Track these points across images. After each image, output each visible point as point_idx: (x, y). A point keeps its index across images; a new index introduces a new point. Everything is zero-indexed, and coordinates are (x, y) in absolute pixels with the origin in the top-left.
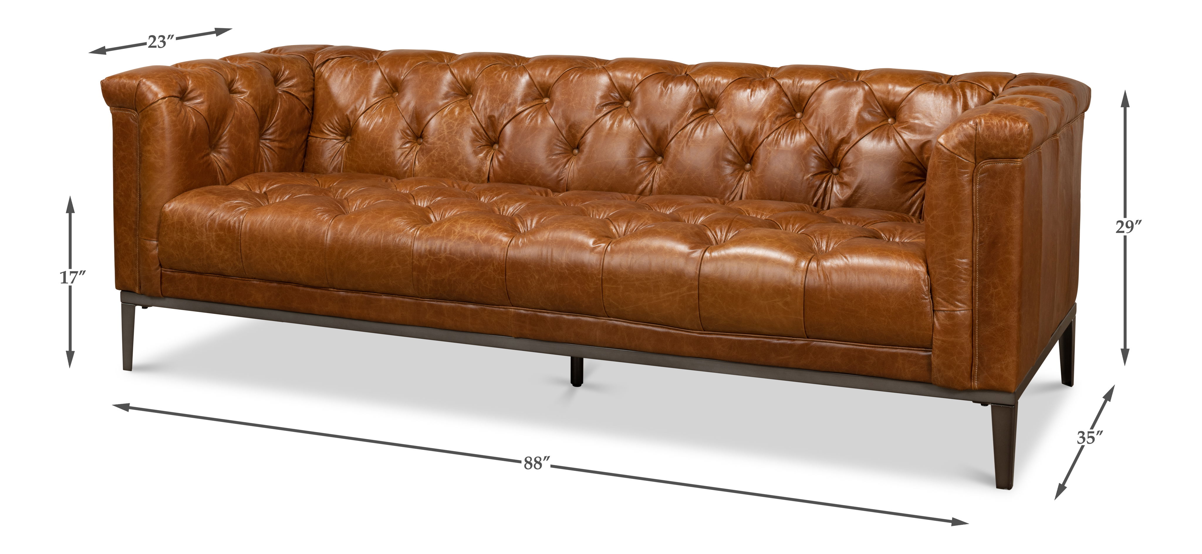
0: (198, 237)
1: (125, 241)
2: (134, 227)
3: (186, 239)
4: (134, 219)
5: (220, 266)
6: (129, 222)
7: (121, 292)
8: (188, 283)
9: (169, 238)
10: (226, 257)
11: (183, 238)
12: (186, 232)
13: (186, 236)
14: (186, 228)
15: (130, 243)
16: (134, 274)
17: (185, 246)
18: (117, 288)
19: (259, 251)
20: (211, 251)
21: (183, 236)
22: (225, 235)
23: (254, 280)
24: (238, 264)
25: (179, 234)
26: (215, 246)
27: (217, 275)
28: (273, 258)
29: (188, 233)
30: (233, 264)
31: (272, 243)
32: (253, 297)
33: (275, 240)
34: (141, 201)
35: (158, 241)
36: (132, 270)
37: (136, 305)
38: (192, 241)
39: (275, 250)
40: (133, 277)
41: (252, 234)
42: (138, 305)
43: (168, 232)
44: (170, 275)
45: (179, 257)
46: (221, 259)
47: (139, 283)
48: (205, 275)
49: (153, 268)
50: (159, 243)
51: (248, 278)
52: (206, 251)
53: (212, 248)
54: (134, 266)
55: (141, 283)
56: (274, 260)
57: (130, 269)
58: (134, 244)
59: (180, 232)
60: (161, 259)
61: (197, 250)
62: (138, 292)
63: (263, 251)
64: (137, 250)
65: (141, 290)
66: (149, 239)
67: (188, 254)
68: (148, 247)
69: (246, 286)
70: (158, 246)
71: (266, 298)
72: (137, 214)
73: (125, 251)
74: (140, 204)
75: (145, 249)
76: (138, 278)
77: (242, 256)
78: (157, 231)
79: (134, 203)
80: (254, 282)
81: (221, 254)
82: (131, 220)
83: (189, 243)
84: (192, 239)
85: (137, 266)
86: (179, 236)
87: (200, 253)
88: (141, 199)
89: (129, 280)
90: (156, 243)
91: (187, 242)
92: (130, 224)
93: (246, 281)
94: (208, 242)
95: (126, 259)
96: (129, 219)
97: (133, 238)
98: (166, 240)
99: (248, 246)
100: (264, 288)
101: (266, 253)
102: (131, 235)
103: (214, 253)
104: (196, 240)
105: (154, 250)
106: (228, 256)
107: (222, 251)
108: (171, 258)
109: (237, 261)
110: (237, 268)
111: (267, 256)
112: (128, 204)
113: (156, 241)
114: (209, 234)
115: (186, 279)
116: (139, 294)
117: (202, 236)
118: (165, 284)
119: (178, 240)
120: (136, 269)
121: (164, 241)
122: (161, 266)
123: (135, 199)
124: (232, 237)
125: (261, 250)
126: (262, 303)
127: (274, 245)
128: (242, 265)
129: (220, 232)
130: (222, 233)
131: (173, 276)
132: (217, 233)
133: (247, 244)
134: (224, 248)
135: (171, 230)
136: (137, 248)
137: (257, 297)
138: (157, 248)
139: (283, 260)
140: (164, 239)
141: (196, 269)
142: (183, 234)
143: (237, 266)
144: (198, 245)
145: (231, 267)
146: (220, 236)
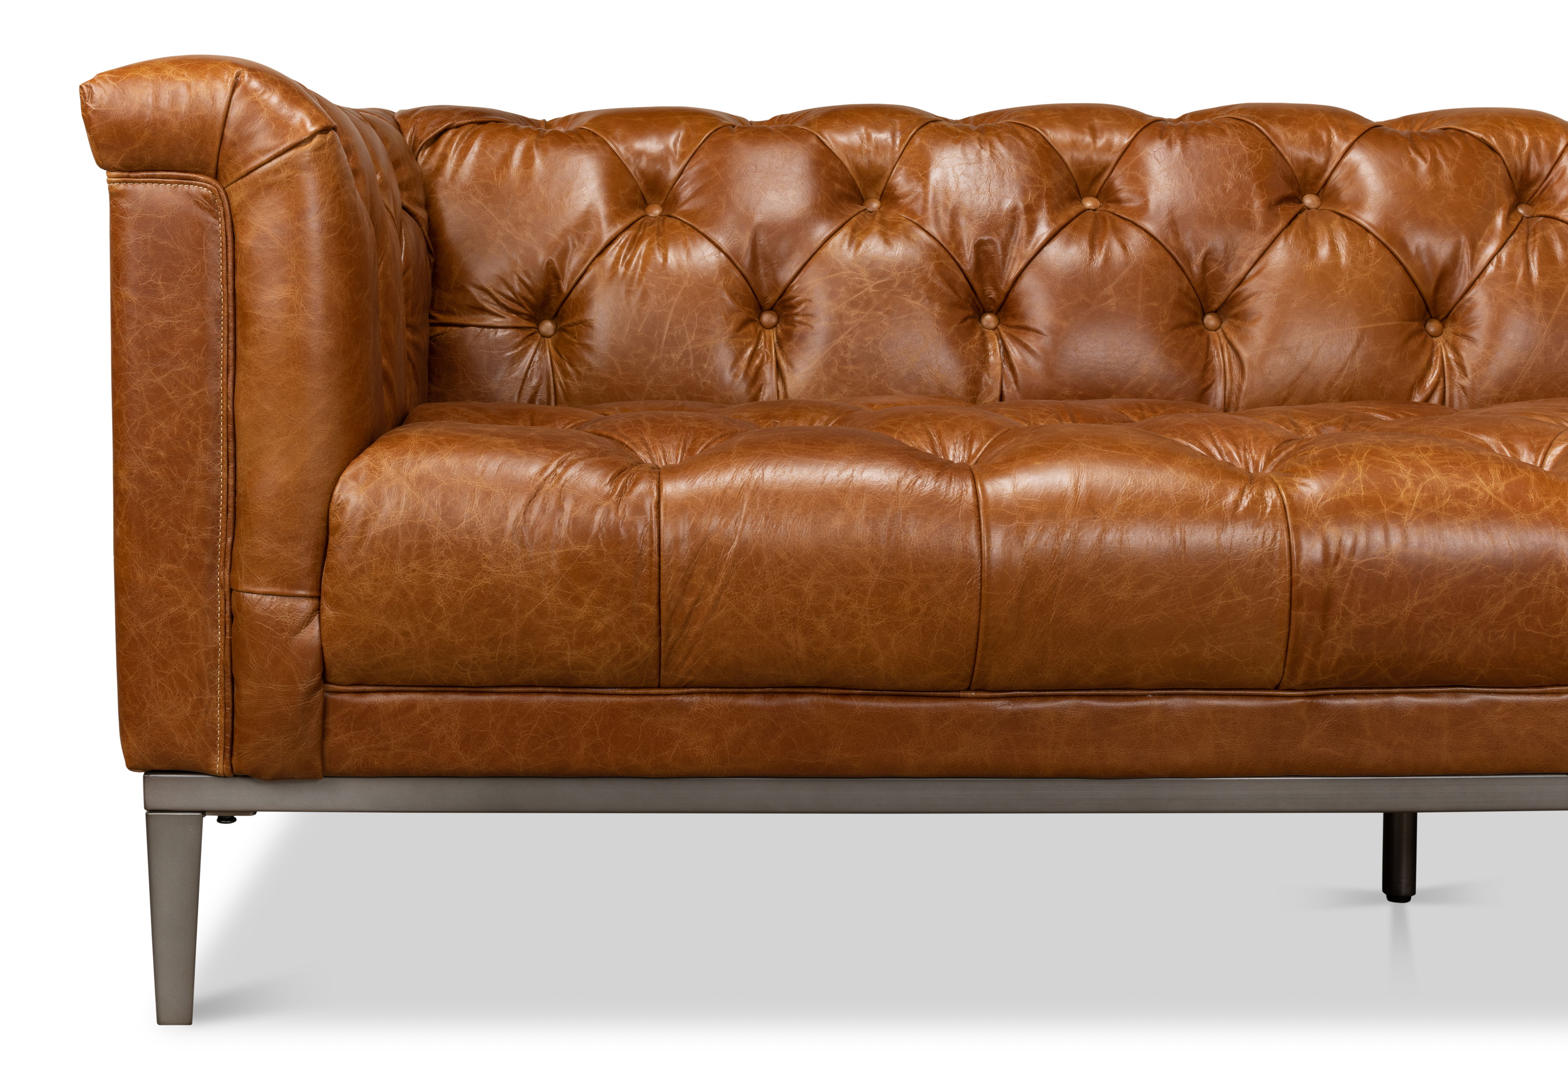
0: (491, 569)
1: (173, 610)
2: (207, 560)
3: (442, 581)
4: (206, 535)
5: (571, 656)
6: (187, 546)
7: (144, 778)
8: (425, 724)
9: (376, 580)
10: (599, 626)
11: (430, 577)
12: (442, 558)
13: (444, 571)
14: (441, 543)
15: (192, 614)
16: (207, 712)
17: (440, 602)
18: (132, 766)
19: (729, 596)
20: (541, 612)
21: (432, 569)
22: (600, 554)
23: (681, 691)
24: (641, 643)
25: (413, 565)
26: (557, 592)
27: (541, 689)
28: (782, 614)
29: (449, 560)
30: (619, 645)
31: (779, 565)
32: (677, 745)
33: (789, 554)
34: (231, 473)
35: (319, 598)
36: (200, 701)
37: (204, 813)
38: (468, 584)
39: (788, 588)
40: (203, 725)
41: (703, 543)
42: (212, 812)
43: (371, 564)
44: (355, 705)
45: (409, 641)
46: (575, 632)
47: (225, 737)
48: (492, 693)
49: (302, 687)
50: (321, 607)
51: (659, 687)
52: (522, 612)
53: (544, 602)
54: (208, 689)
55: (236, 737)
56: (786, 619)
57: (190, 699)
58: (208, 617)
59: (418, 557)
60: (328, 656)
61: (485, 611)
62: (221, 772)
63: (743, 593)
64: (218, 633)
65: (234, 762)
66: (286, 591)
67: (447, 628)
68: (282, 620)
69: (652, 713)
70: (319, 616)
71: (726, 743)
72: (219, 515)
73: (170, 643)
74: (231, 482)
75: (272, 627)
76: (223, 725)
77: (662, 615)
78: (315, 564)
79: (208, 481)
80: (680, 698)
81: (579, 618)
82: (196, 538)
83: (454, 592)
84: (468, 578)
85: (216, 686)
86: (414, 570)
87: (497, 620)
88: (231, 466)
89: (188, 734)
90: (312, 604)
91: (449, 590)
92: (190, 553)
93: (654, 698)
94: (533, 582)
95: (175, 669)
96: (189, 535)
97: (201, 596)
98: (363, 589)
99: (687, 583)
100: (719, 713)
101: (754, 600)
102: (195, 589)
103: (553, 615)
104: (481, 578)
105: (307, 625)
106: (607, 619)
107: (586, 605)
108: (379, 646)
109: (638, 635)
110: (634, 659)
111: (757, 607)
112: (182, 488)
113: (311, 597)
114: (535, 557)
115: (418, 710)
116: (225, 777)
117: (507, 564)
118: (336, 735)
119: (411, 586)
120: (214, 696)
121: (354, 594)
122: (325, 678)
123: (210, 468)
124: (625, 559)
125: (737, 591)
126: (710, 762)
127: (785, 572)
128: (656, 647)
129: (576, 548)
130: (587, 547)
131: (369, 707)
132: (568, 550)
133: (682, 575)
134: (591, 596)
135: (381, 554)
136: (218, 628)
137: (691, 744)
138: (316, 618)
139: (818, 617)
140: (355, 586)
141: (468, 673)
142: (430, 564)
143: (637, 648)
144: (490, 593)
145: (613, 656)
146: (579, 560)
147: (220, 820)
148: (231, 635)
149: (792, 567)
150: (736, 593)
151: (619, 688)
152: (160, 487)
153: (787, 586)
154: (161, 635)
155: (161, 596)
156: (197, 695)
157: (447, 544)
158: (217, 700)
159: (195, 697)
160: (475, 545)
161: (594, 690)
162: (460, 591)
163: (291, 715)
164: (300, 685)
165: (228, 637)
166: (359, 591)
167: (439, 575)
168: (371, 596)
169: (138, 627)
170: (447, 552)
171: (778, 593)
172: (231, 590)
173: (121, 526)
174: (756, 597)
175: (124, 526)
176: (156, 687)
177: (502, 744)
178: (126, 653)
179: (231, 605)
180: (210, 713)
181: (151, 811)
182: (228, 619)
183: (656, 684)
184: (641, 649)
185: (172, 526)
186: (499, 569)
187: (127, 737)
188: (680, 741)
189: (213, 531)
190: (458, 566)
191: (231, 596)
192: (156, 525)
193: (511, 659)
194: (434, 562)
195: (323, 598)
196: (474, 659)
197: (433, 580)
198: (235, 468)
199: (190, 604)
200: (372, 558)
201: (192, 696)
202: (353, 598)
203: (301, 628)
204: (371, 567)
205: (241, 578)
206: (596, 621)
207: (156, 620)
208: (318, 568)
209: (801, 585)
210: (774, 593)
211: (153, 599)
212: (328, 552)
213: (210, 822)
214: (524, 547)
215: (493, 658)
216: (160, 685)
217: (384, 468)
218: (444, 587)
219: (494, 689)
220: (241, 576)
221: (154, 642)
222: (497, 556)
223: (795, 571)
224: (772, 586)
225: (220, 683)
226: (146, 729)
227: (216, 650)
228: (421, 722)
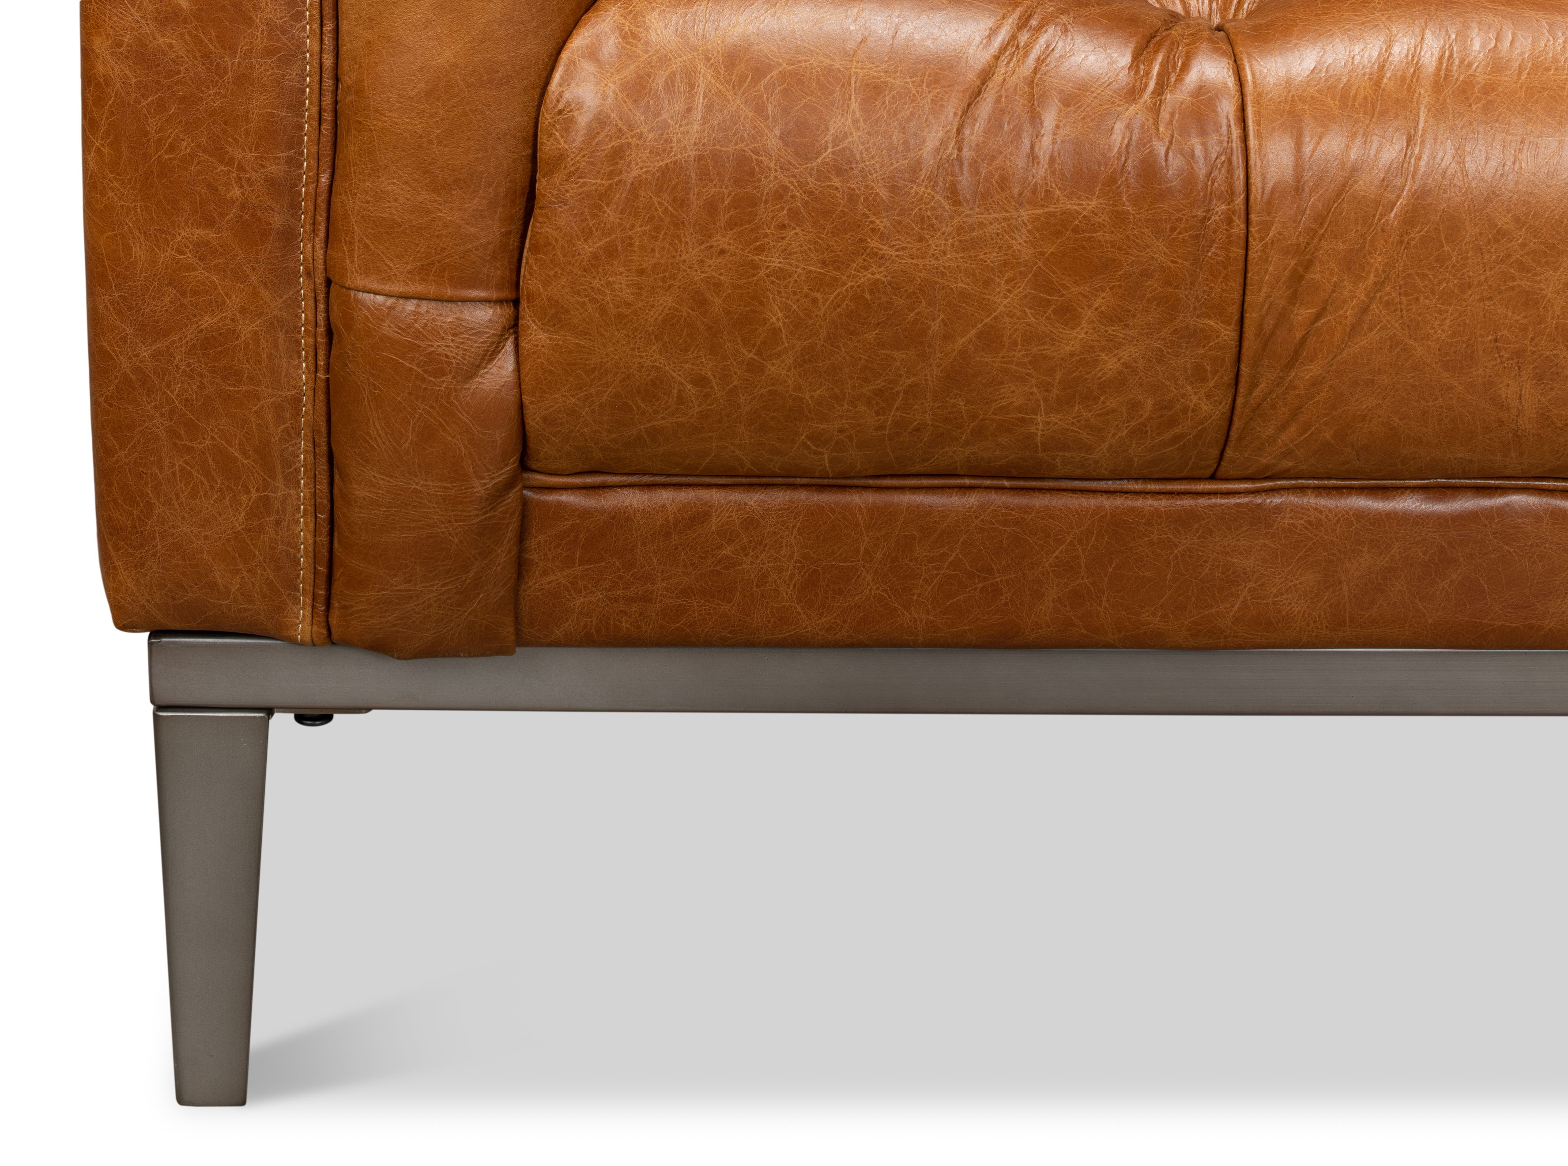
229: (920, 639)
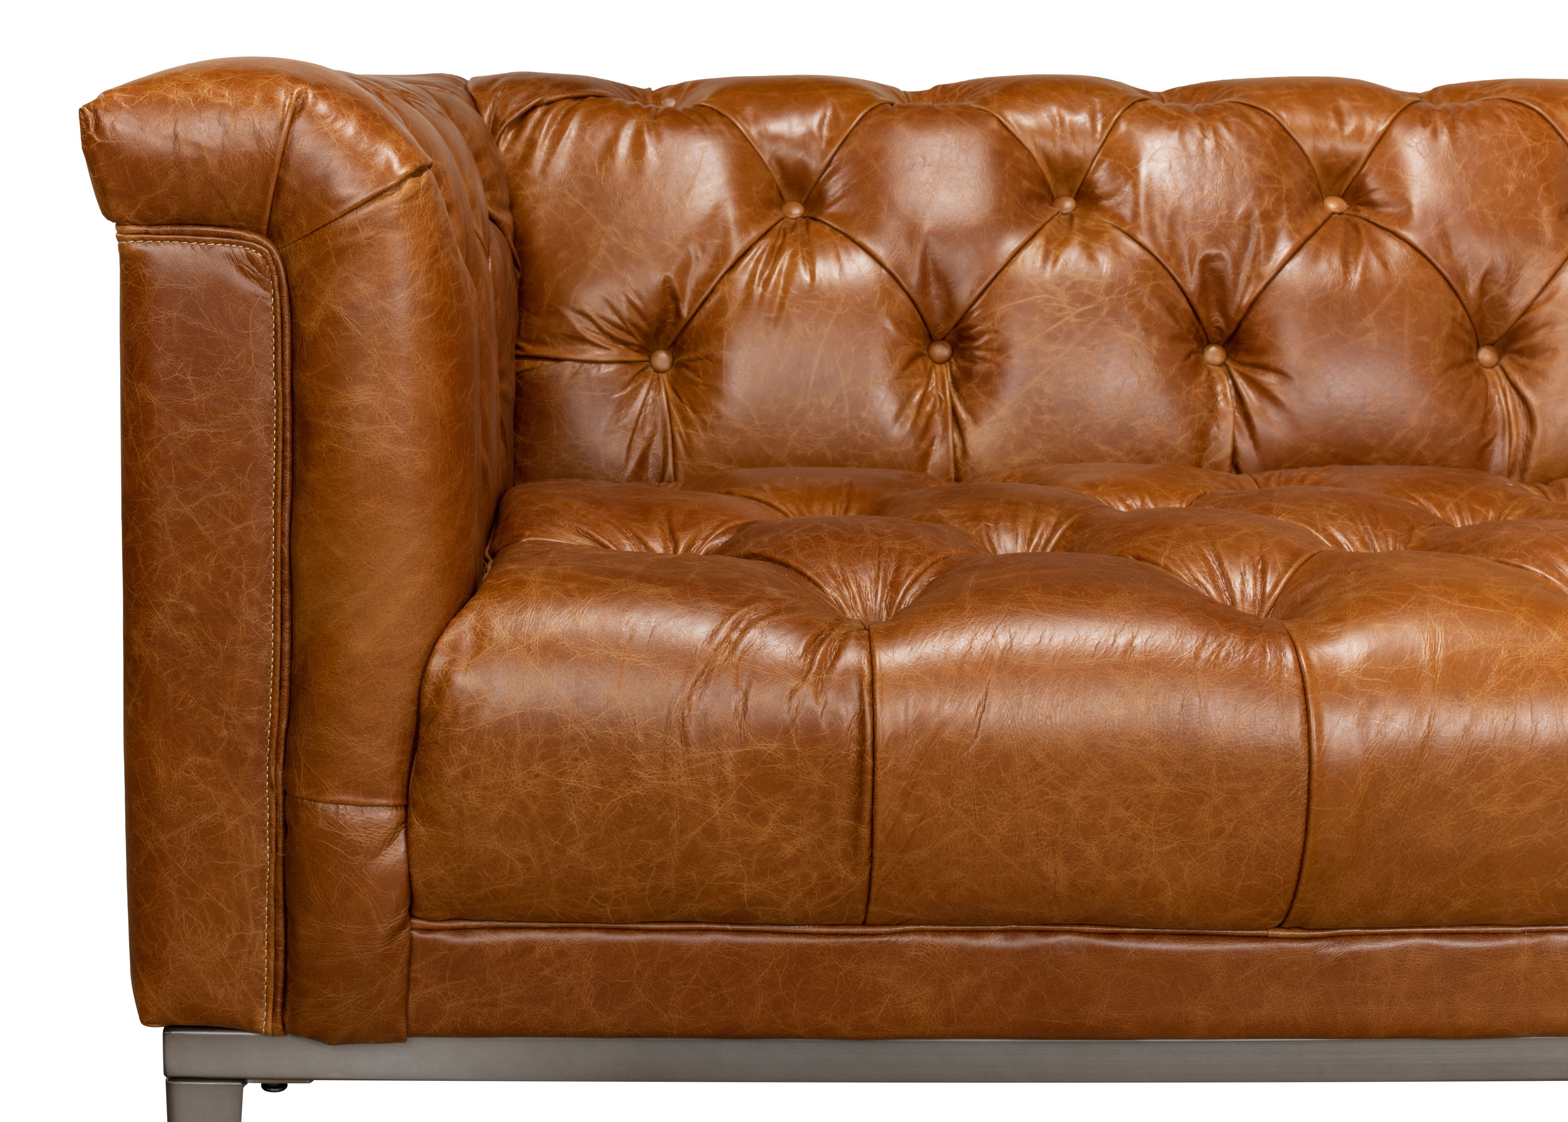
0: (642, 775)
1: (205, 818)
3: (575, 790)
5: (748, 888)
6: (225, 733)
7: (164, 1034)
8: (547, 972)
9: (485, 788)
10: (788, 850)
11: (558, 785)
12: (576, 759)
13: (579, 777)
14: (574, 738)
15: (230, 824)
16: (250, 953)
17: (573, 818)
18: (147, 1019)
19: (966, 811)
20: (711, 833)
21: (561, 774)
22: (792, 755)
23: (893, 929)
24: (844, 872)
25: (536, 768)
26: (733, 805)
27: (704, 926)
28: (1038, 835)
29: (586, 761)
30: (815, 875)
31: (1036, 770)
32: (887, 1001)
33: (1049, 756)
34: (287, 636)
35: (406, 807)
36: (242, 939)
37: (244, 1081)
38: (611, 794)
39: (1047, 800)
40: (245, 969)
41: (933, 740)
42: (255, 1080)
43: (478, 766)
44: (453, 947)
45: (528, 869)
46: (755, 858)
47: (275, 986)
48: (638, 930)
49: (382, 929)
50: (409, 820)
51: (864, 924)
52: (683, 831)
53: (714, 819)
54: (252, 921)
55: (289, 987)
56: (1042, 842)
57: (228, 936)
58: (253, 827)
59: (543, 758)
60: (418, 885)
61: (633, 830)
62: (270, 1030)
63: (985, 808)
64: (265, 848)
65: (287, 1020)
66: (362, 800)
67: (582, 852)
68: (355, 838)
69: (854, 959)
70: (406, 831)
71: (953, 998)
72: (269, 691)
73: (200, 862)
74: (287, 647)
75: (341, 848)
76: (272, 970)
77: (876, 837)
78: (401, 762)
79: (254, 646)
80: (894, 939)
81: (760, 839)
82: (236, 722)
83: (592, 804)
84: (612, 787)
85: (263, 917)
86: (537, 775)
87: (650, 842)
88: (287, 625)
89: (225, 982)
90: (396, 816)
91: (584, 802)
92: (229, 742)
93: (857, 940)
94: (699, 791)
95: (207, 896)
96: (228, 717)
97: (243, 800)
98: (468, 800)
99: (909, 794)
100: (944, 959)
101: (1001, 816)
102: (235, 790)
103: (727, 835)
104: (630, 786)
105: (389, 845)
106: (800, 842)
107: (771, 823)
108: (487, 875)
109: (842, 862)
110: (835, 893)
111: (1004, 826)
112: (218, 655)
113: (395, 806)
114: (703, 759)
115: (537, 954)
116: (273, 1035)
117: (665, 768)
118: (426, 986)
119: (533, 796)
120: (260, 932)
121: (454, 807)
122: (411, 914)
123: (257, 628)
124: (826, 762)
125: (978, 805)
126: (930, 1022)
127: (1044, 780)
128: (865, 877)
129: (760, 747)
130: (775, 746)
131: (471, 950)
132: (748, 749)
133: (904, 783)
134: (778, 811)
135: (492, 753)
136: (266, 841)
137: (906, 999)
138: (401, 836)
139: (1086, 839)
140: (456, 795)
141: (608, 909)
142: (559, 768)
143: (838, 879)
144: (641, 807)
145: (805, 888)
146: (763, 763)
147: (266, 1087)
148: (284, 851)
149: (1054, 773)
150: (977, 808)
151: (809, 925)
152: (188, 654)
153: (1046, 798)
154: (189, 851)
155: (189, 800)
156: (237, 930)
157: (583, 740)
158: (264, 937)
159: (234, 934)
160: (620, 741)
161: (775, 928)
162: (599, 804)
163: (366, 964)
164: (379, 926)
165: (280, 854)
166: (461, 802)
167: (572, 782)
168: (477, 809)
169: (158, 840)
170: (584, 752)
171: (1033, 807)
172: (285, 793)
173: (134, 704)
174: (1002, 813)
175: (139, 704)
176: (181, 919)
177: (651, 999)
178: (140, 873)
179: (284, 812)
180: (254, 953)
181: (172, 1079)
182: (281, 831)
183: (861, 920)
184: (844, 880)
185: (204, 706)
186: (654, 774)
187: (141, 983)
188: (891, 996)
189: (260, 713)
190: (597, 770)
191: (284, 800)
192: (183, 704)
193: (667, 892)
194: (565, 765)
195: (411, 809)
196: (616, 892)
197: (563, 789)
198: (292, 627)
199: (229, 811)
200: (480, 758)
201: (230, 932)
202: (452, 811)
203: (381, 849)
204: (479, 771)
205: (299, 780)
206: (784, 844)
207: (182, 831)
208: (405, 767)
209: (1065, 796)
210: (1027, 808)
211: (178, 803)
212: (419, 748)
213: (252, 1091)
214: (687, 744)
215: (643, 890)
216: (187, 916)
217: (495, 633)
218: (578, 798)
219: (641, 926)
220: (299, 777)
221: (179, 860)
222: (651, 757)
223: (1056, 778)
224: (1026, 798)
225: (268, 914)
226: (168, 974)
227: (263, 871)
228: (541, 970)
229: (675, 1032)
